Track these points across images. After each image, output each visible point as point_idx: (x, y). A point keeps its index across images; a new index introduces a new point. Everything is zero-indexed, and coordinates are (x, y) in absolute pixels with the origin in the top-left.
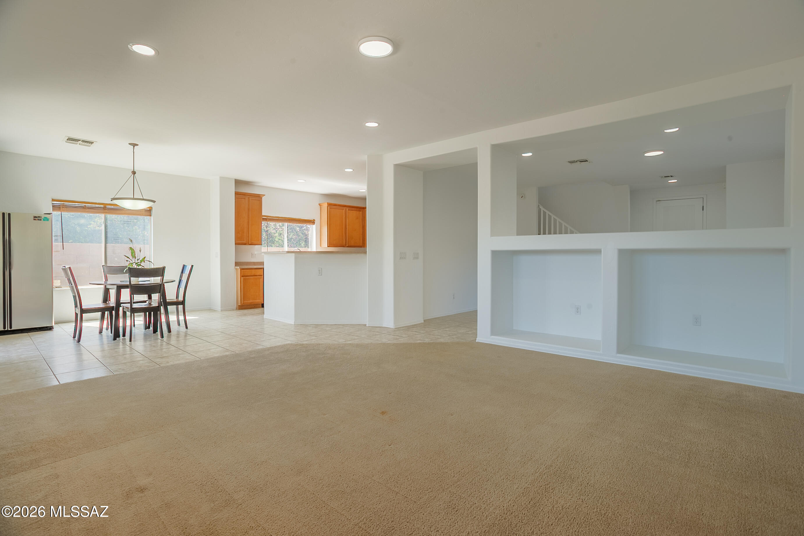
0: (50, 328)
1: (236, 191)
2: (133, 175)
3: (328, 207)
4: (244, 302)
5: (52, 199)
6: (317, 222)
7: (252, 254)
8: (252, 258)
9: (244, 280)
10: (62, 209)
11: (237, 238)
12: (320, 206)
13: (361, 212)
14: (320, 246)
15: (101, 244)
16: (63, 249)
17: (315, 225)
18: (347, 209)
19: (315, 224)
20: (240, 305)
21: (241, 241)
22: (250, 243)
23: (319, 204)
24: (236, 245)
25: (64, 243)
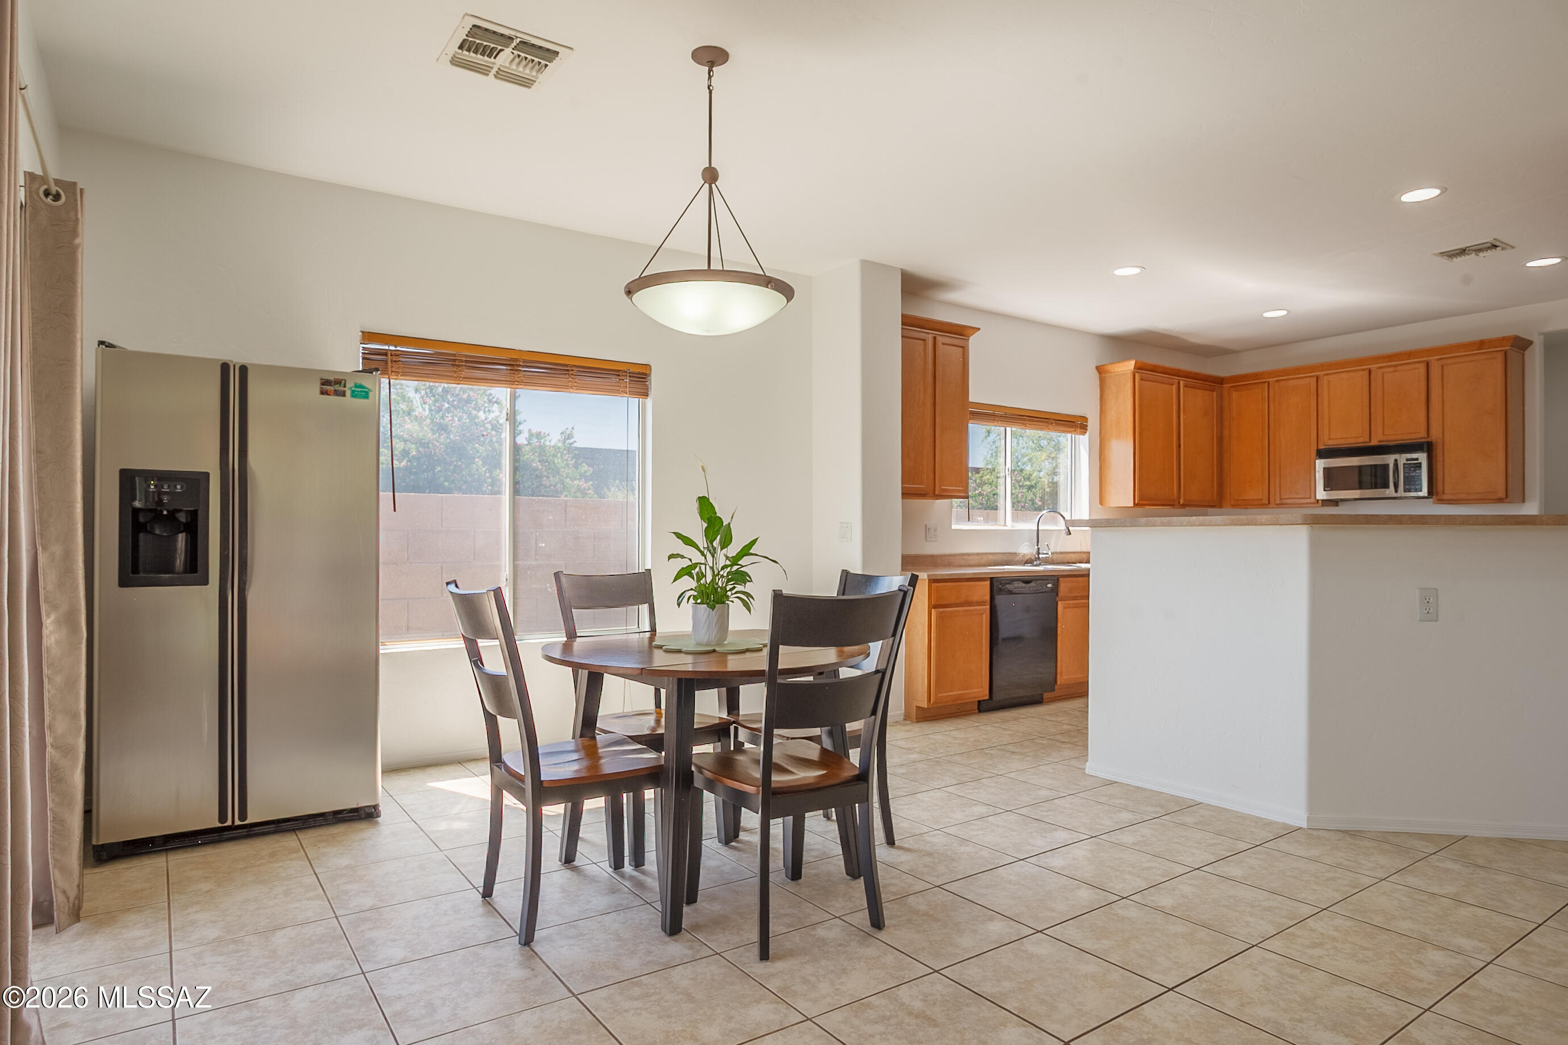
0: (367, 814)
1: (903, 312)
2: (707, 185)
3: (1137, 375)
4: (939, 695)
5: (363, 332)
6: (1093, 424)
7: (927, 529)
8: (926, 540)
9: (940, 617)
10: (392, 367)
11: (907, 475)
12: (1098, 374)
13: (1215, 393)
14: (1101, 503)
15: (498, 496)
16: (395, 510)
17: (1087, 435)
18: (1181, 382)
19: (1088, 432)
20: (924, 705)
21: (909, 484)
22: (936, 493)
23: (1098, 368)
24: (904, 500)
25: (396, 494)
